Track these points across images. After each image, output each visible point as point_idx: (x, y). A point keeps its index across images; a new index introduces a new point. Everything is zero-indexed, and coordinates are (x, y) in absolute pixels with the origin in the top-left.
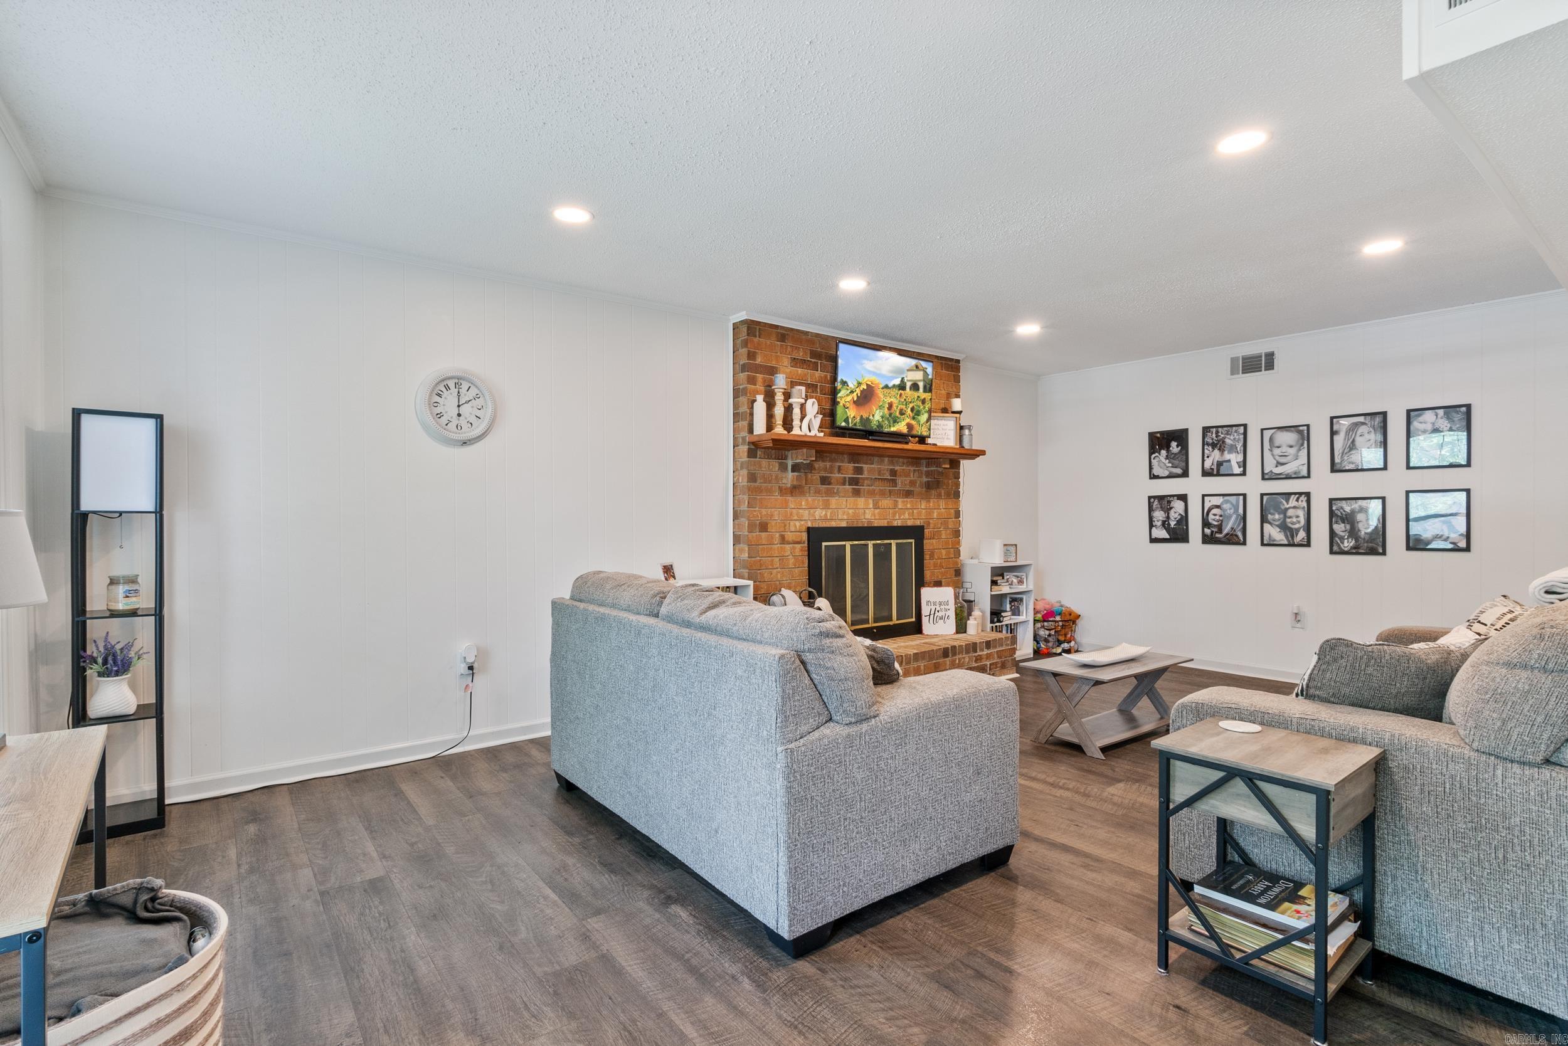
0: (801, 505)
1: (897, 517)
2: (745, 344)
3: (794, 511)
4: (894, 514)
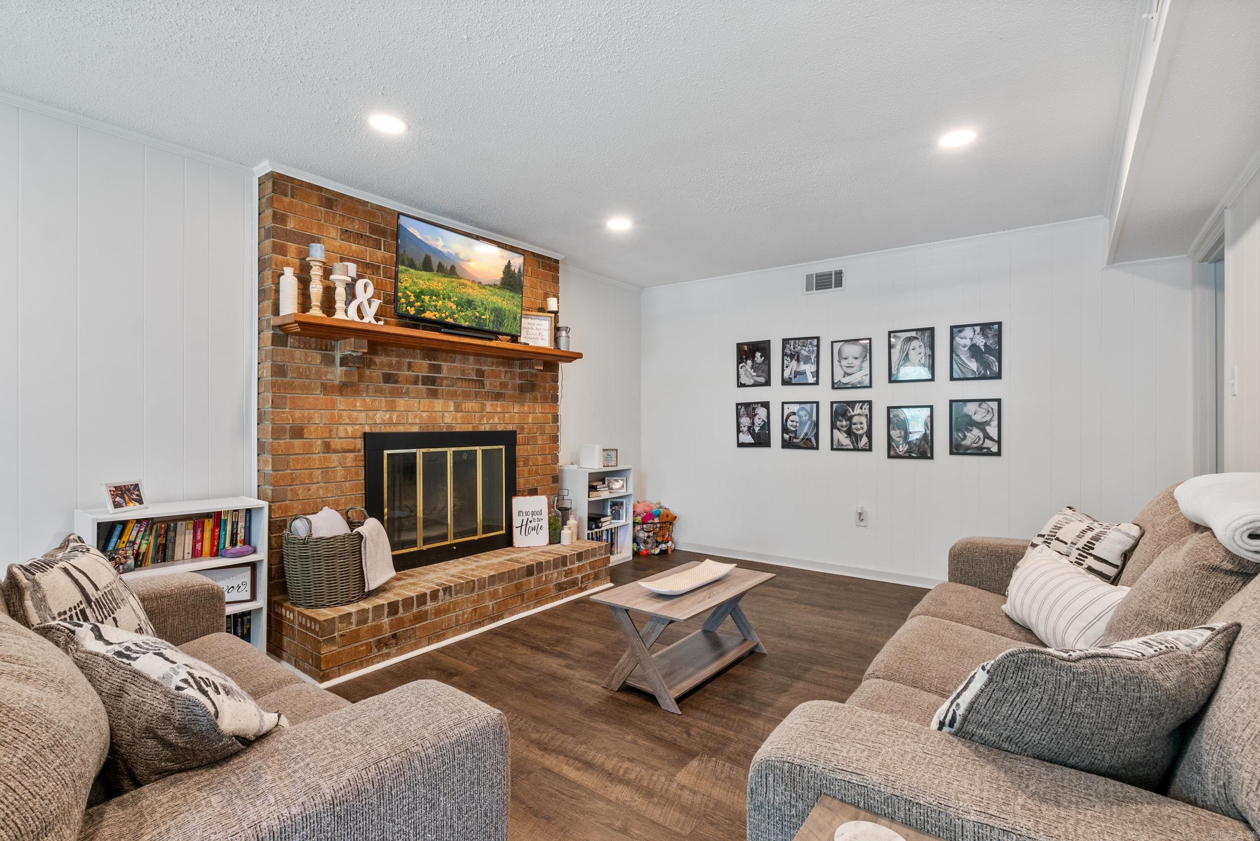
0: (355, 406)
1: (485, 422)
2: (271, 202)
3: (345, 413)
4: (481, 418)
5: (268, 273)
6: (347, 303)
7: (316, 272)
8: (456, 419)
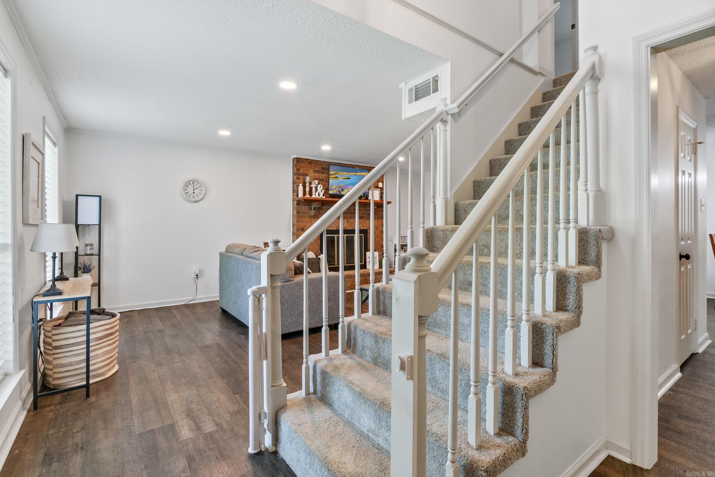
2: (296, 166)
5: (295, 185)
6: (316, 192)
7: (307, 184)
8: (347, 225)
